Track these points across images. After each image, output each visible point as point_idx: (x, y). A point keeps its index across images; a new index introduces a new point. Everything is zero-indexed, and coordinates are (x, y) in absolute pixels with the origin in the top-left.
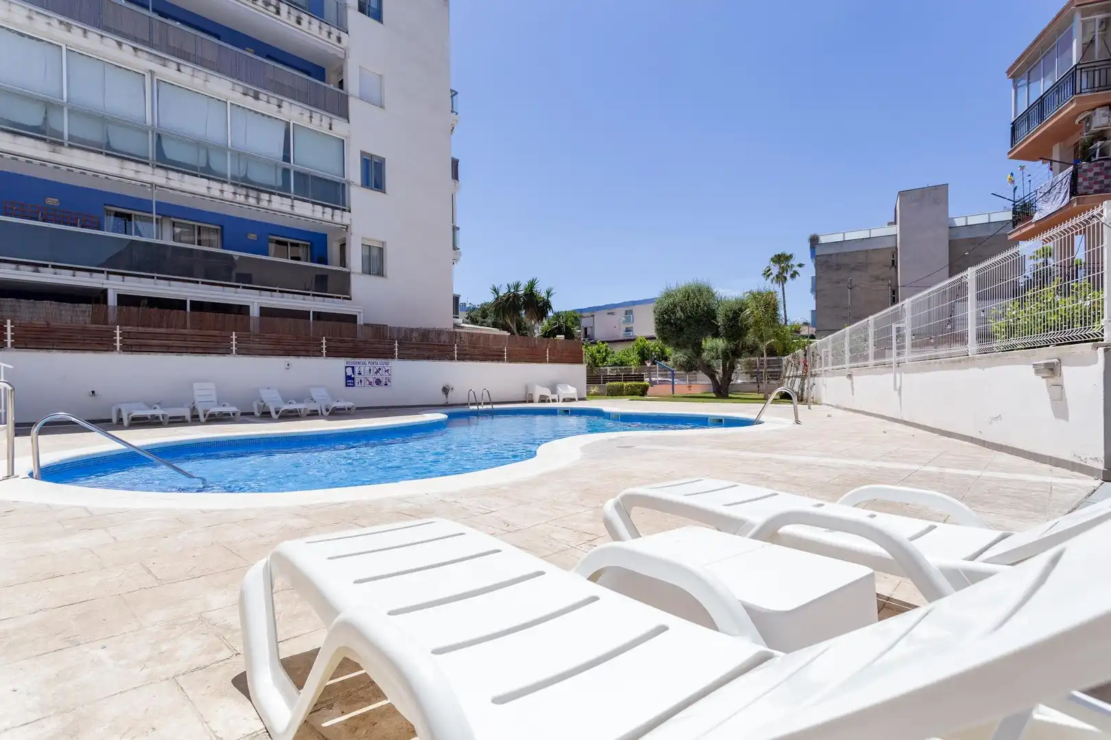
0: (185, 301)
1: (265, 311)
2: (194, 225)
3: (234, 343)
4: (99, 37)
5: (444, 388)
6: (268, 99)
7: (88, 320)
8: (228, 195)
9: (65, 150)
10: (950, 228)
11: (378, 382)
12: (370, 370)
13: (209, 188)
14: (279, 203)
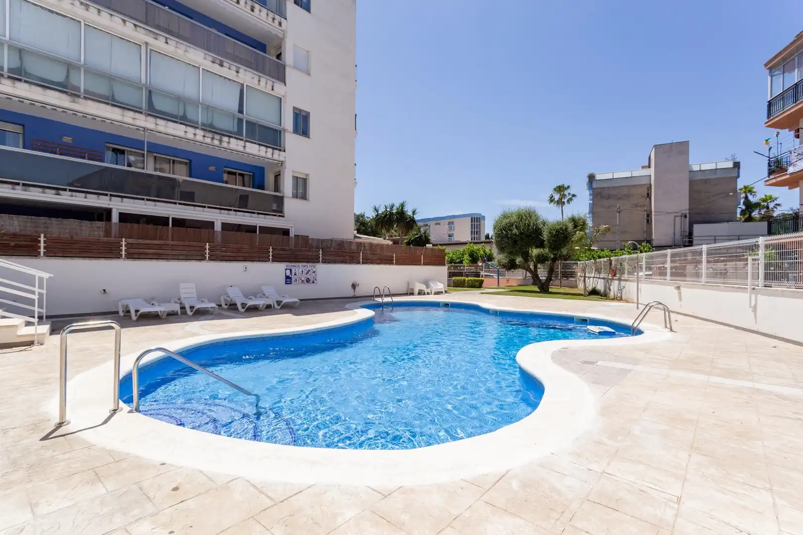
0: (168, 218)
1: (226, 226)
2: (170, 159)
3: (207, 251)
4: (109, 15)
5: (353, 284)
6: (230, 67)
7: (102, 234)
8: (199, 138)
9: (81, 100)
10: (690, 171)
11: (308, 281)
12: (303, 271)
13: (186, 132)
14: (235, 145)
